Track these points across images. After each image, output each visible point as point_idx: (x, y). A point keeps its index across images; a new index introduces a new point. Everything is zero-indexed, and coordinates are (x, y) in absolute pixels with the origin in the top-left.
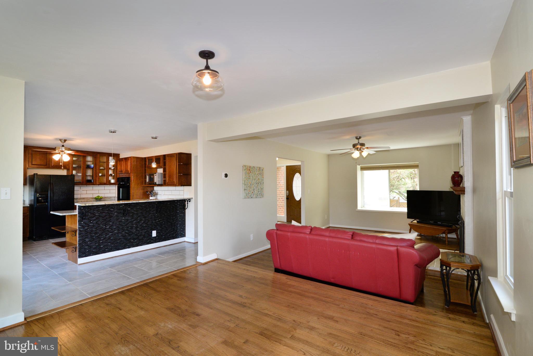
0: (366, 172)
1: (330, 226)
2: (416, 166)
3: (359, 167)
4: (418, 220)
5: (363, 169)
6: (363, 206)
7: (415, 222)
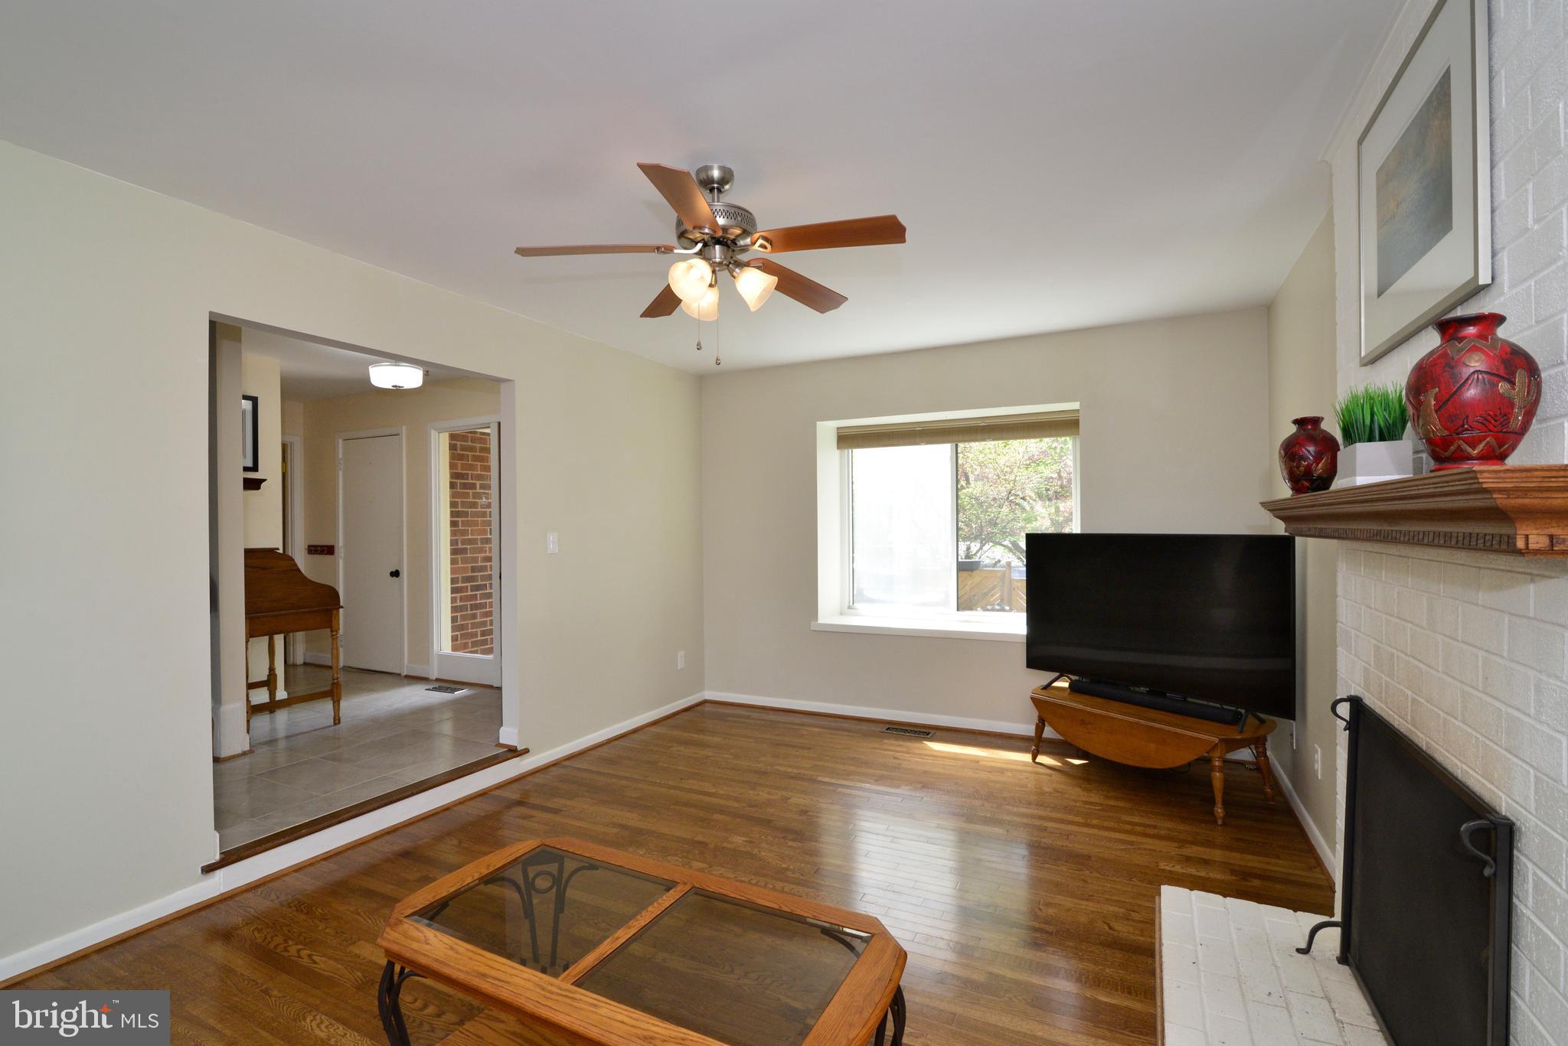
0: (864, 457)
1: (707, 698)
2: (1065, 425)
3: (827, 430)
4: (1074, 678)
5: (848, 439)
6: (849, 607)
7: (1063, 684)
